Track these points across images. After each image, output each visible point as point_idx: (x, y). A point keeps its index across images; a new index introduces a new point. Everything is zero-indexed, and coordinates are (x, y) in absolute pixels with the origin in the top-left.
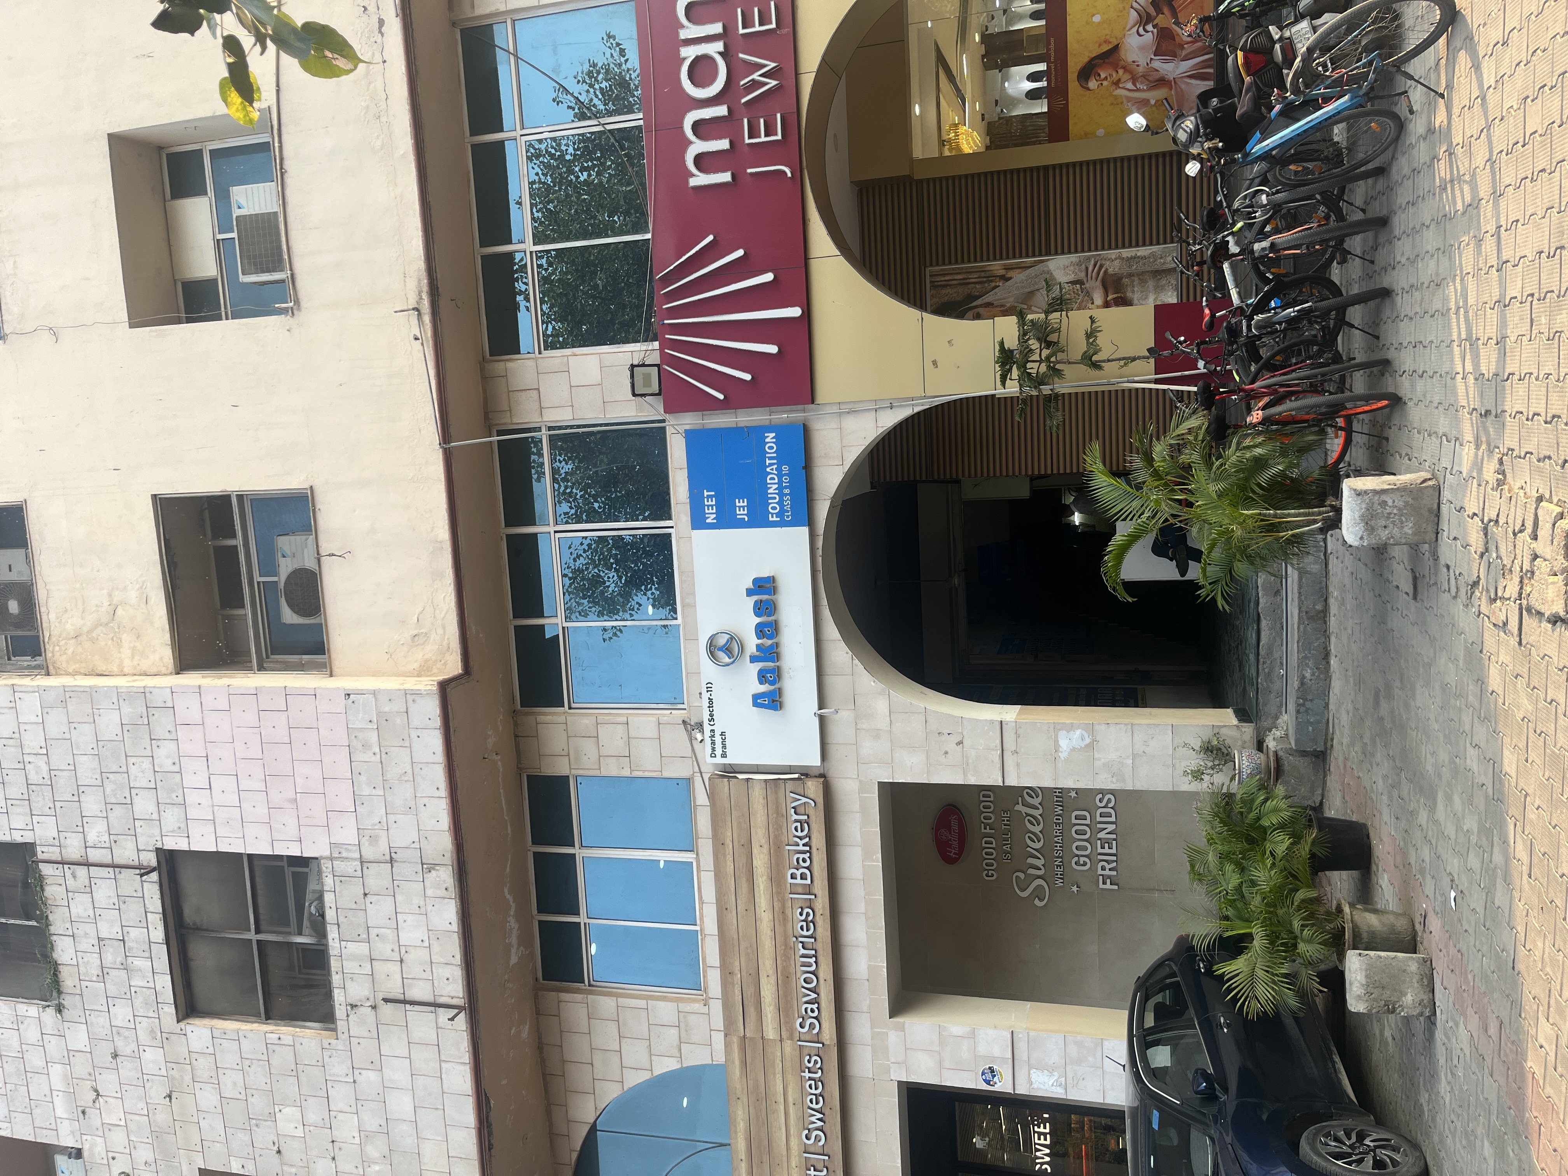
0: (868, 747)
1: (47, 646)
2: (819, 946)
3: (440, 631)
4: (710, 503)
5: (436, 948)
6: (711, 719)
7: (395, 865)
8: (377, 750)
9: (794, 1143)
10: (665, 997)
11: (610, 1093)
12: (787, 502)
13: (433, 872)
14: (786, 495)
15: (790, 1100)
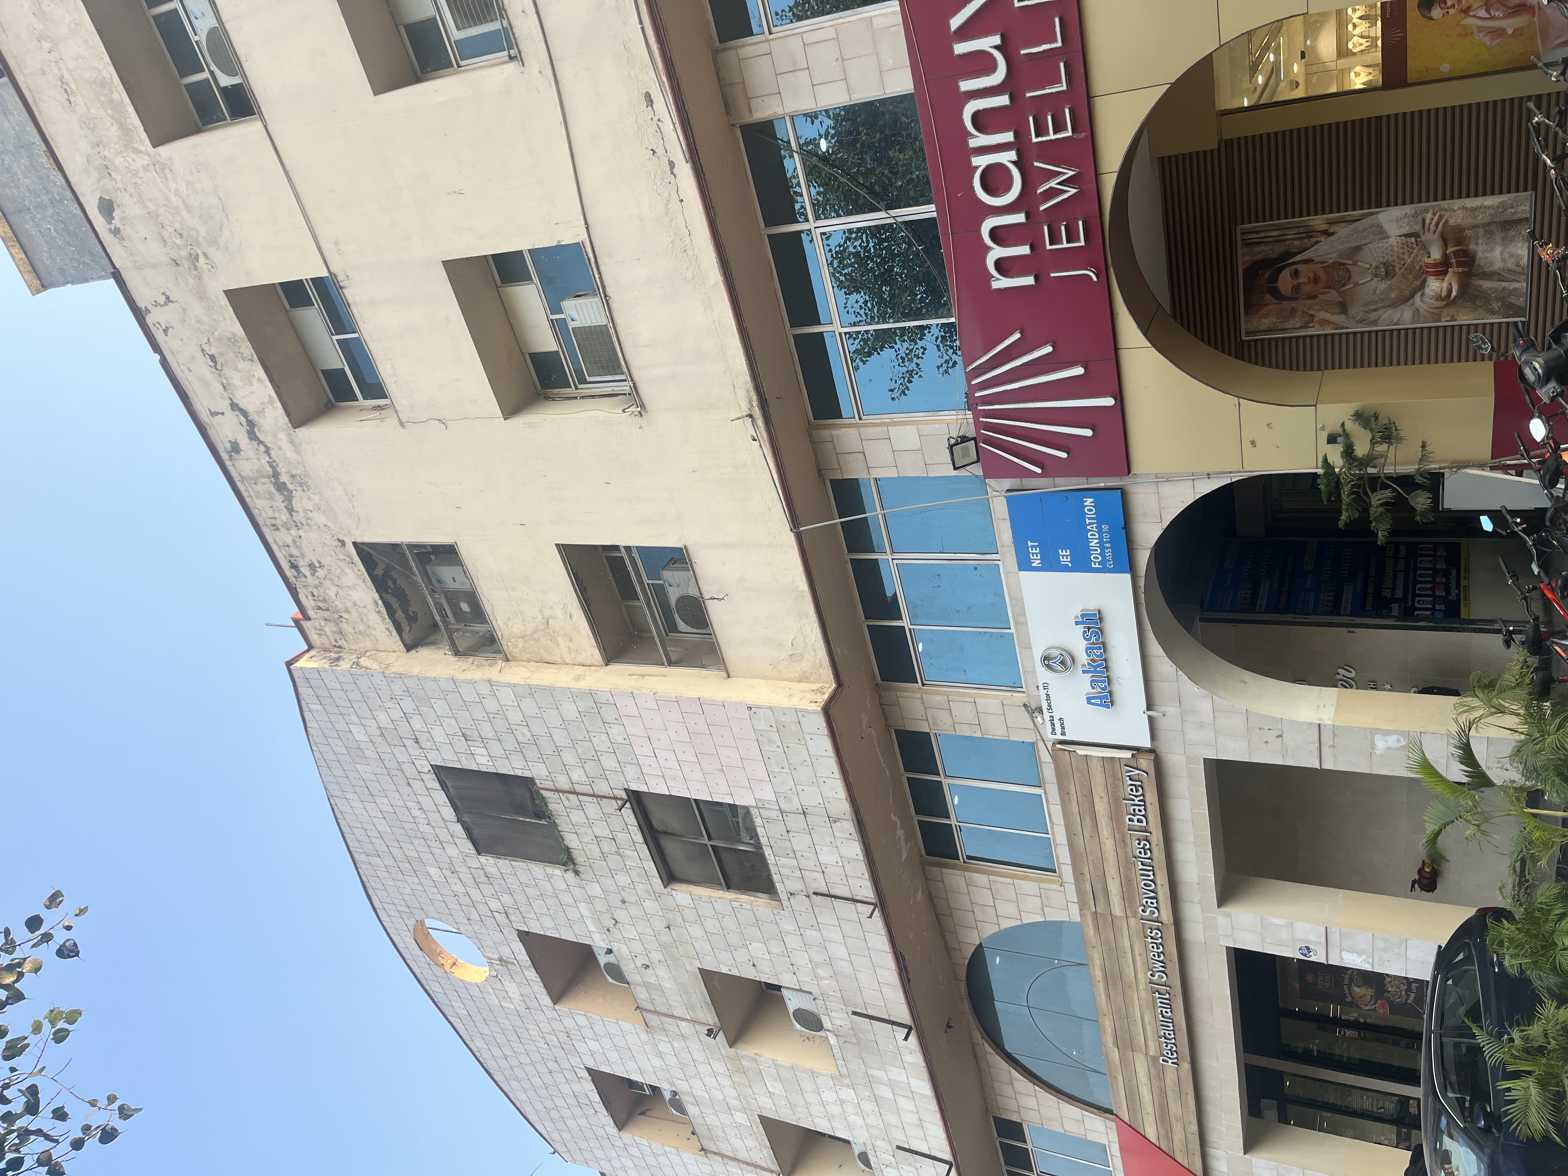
0: (1193, 734)
1: (502, 642)
2: (1155, 864)
3: (812, 653)
4: (1034, 551)
5: (847, 867)
6: (1050, 707)
7: (807, 816)
8: (780, 745)
9: (1141, 976)
10: (1027, 876)
11: (990, 930)
12: (1108, 553)
13: (838, 823)
14: (1107, 548)
15: (1137, 952)
